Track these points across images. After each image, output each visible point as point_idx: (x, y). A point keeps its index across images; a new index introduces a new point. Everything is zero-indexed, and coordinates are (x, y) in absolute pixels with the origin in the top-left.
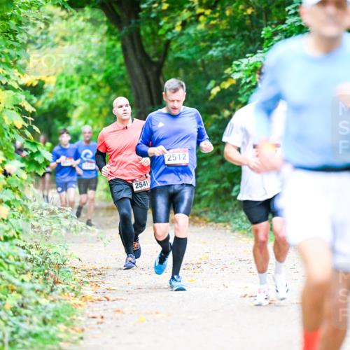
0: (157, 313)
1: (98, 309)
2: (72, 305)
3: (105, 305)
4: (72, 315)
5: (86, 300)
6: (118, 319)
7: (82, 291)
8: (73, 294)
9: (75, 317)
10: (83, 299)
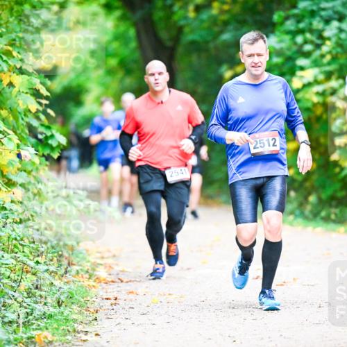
0: (170, 294)
1: (112, 291)
3: (118, 287)
5: (100, 282)
6: (131, 300)
7: (96, 273)
8: (87, 276)
9: (89, 298)
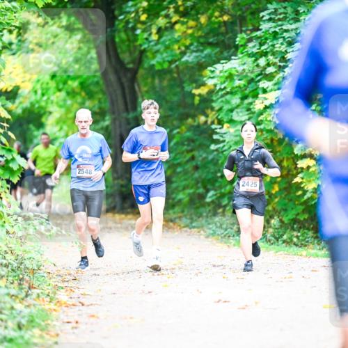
0: (131, 318)
2: (47, 311)
3: (79, 310)
4: (47, 320)
5: (61, 306)
6: (92, 324)
7: (56, 296)
8: (48, 299)
10: (58, 304)
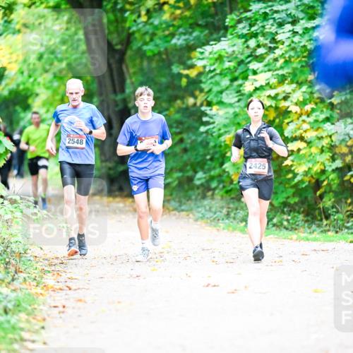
0: (119, 302)
1: (59, 298)
2: (33, 294)
3: (66, 294)
4: (33, 305)
5: (48, 290)
6: (79, 308)
7: (43, 281)
8: (35, 283)
9: (36, 306)
10: (45, 288)
